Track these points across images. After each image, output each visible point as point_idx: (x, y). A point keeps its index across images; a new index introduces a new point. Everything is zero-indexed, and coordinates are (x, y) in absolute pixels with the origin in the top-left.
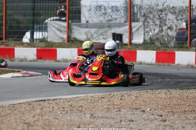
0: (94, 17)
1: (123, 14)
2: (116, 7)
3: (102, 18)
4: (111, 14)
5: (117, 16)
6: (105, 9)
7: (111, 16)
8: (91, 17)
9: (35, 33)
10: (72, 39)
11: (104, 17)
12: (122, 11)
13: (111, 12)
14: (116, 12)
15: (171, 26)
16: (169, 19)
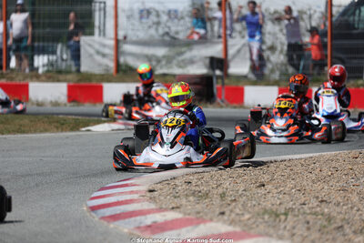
0: (138, 30)
1: (189, 25)
2: (176, 11)
3: (152, 31)
4: (169, 24)
5: (180, 28)
6: (158, 15)
7: (169, 28)
8: (133, 30)
9: (36, 58)
10: (124, 68)
11: (157, 30)
12: (188, 19)
13: (167, 21)
14: (176, 21)
15: (273, 43)
16: (269, 33)
